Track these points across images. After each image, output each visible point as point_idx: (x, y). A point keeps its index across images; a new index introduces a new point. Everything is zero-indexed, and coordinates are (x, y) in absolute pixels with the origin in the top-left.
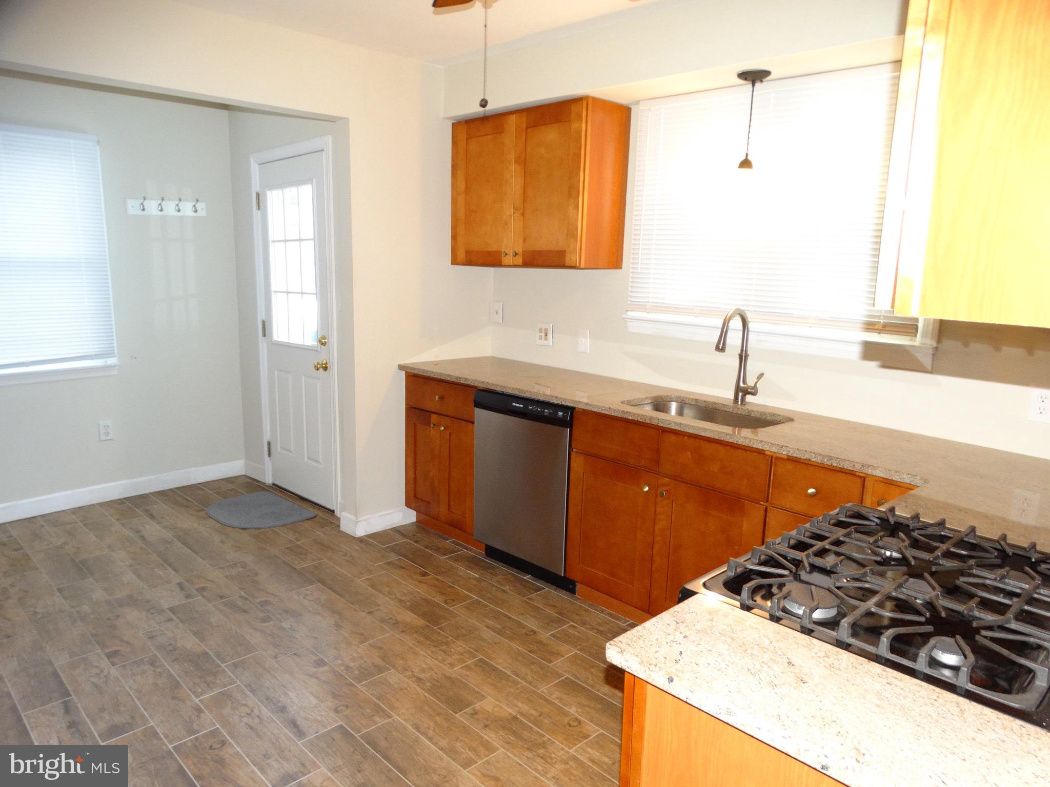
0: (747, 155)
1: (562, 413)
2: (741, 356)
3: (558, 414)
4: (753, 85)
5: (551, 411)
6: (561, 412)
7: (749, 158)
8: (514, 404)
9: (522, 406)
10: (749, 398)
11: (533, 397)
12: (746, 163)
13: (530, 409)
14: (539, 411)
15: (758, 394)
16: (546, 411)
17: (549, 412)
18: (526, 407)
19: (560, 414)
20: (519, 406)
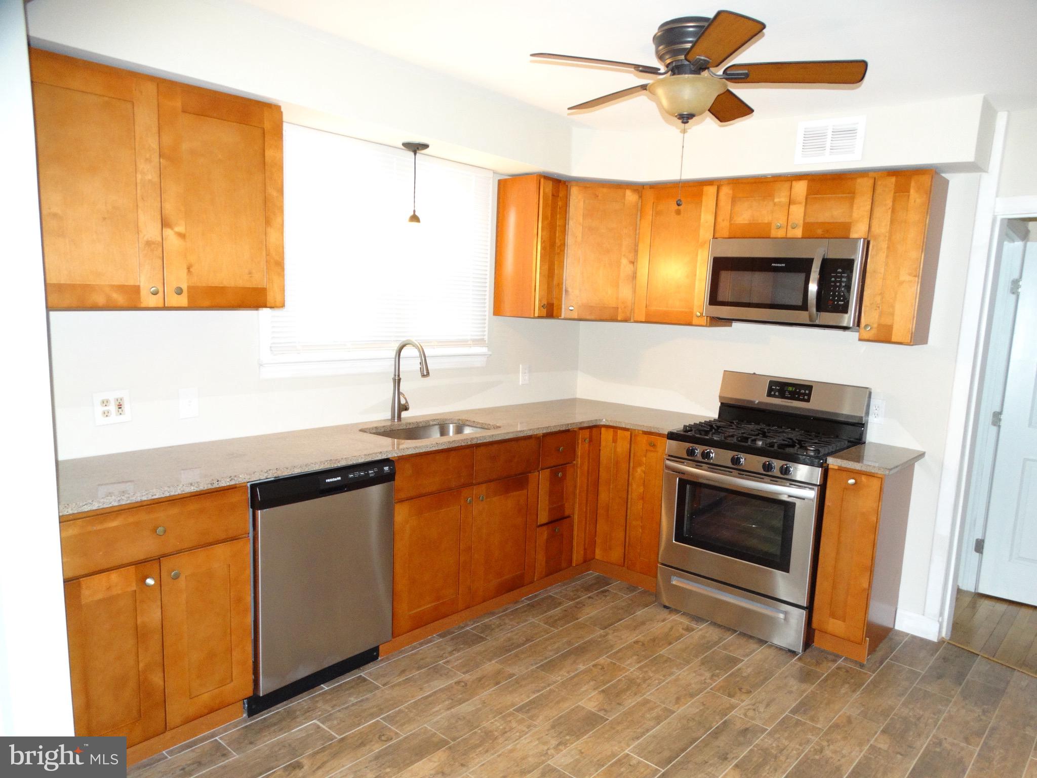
0: (414, 211)
1: (388, 468)
2: (399, 380)
3: (383, 470)
4: (415, 154)
5: (376, 469)
6: (386, 466)
7: (416, 214)
8: (328, 481)
9: (339, 478)
10: (404, 414)
11: (350, 463)
12: (415, 218)
13: (352, 478)
14: (363, 476)
15: (410, 409)
16: (370, 472)
17: (374, 472)
18: (345, 477)
19: (386, 468)
20: (335, 479)
